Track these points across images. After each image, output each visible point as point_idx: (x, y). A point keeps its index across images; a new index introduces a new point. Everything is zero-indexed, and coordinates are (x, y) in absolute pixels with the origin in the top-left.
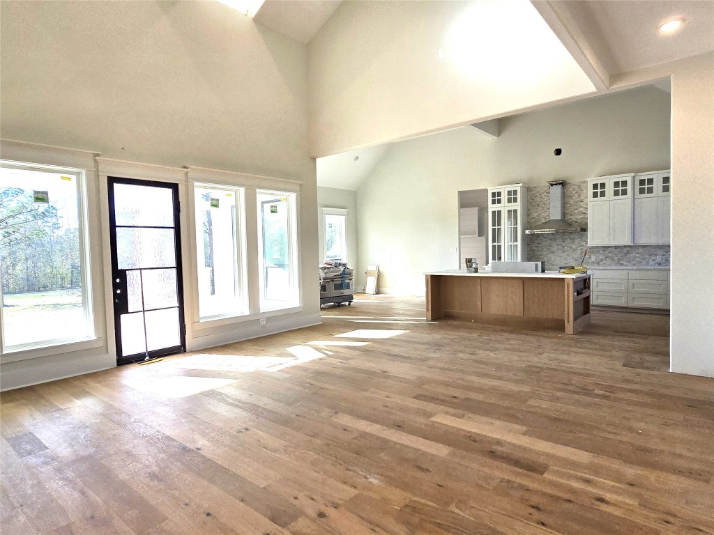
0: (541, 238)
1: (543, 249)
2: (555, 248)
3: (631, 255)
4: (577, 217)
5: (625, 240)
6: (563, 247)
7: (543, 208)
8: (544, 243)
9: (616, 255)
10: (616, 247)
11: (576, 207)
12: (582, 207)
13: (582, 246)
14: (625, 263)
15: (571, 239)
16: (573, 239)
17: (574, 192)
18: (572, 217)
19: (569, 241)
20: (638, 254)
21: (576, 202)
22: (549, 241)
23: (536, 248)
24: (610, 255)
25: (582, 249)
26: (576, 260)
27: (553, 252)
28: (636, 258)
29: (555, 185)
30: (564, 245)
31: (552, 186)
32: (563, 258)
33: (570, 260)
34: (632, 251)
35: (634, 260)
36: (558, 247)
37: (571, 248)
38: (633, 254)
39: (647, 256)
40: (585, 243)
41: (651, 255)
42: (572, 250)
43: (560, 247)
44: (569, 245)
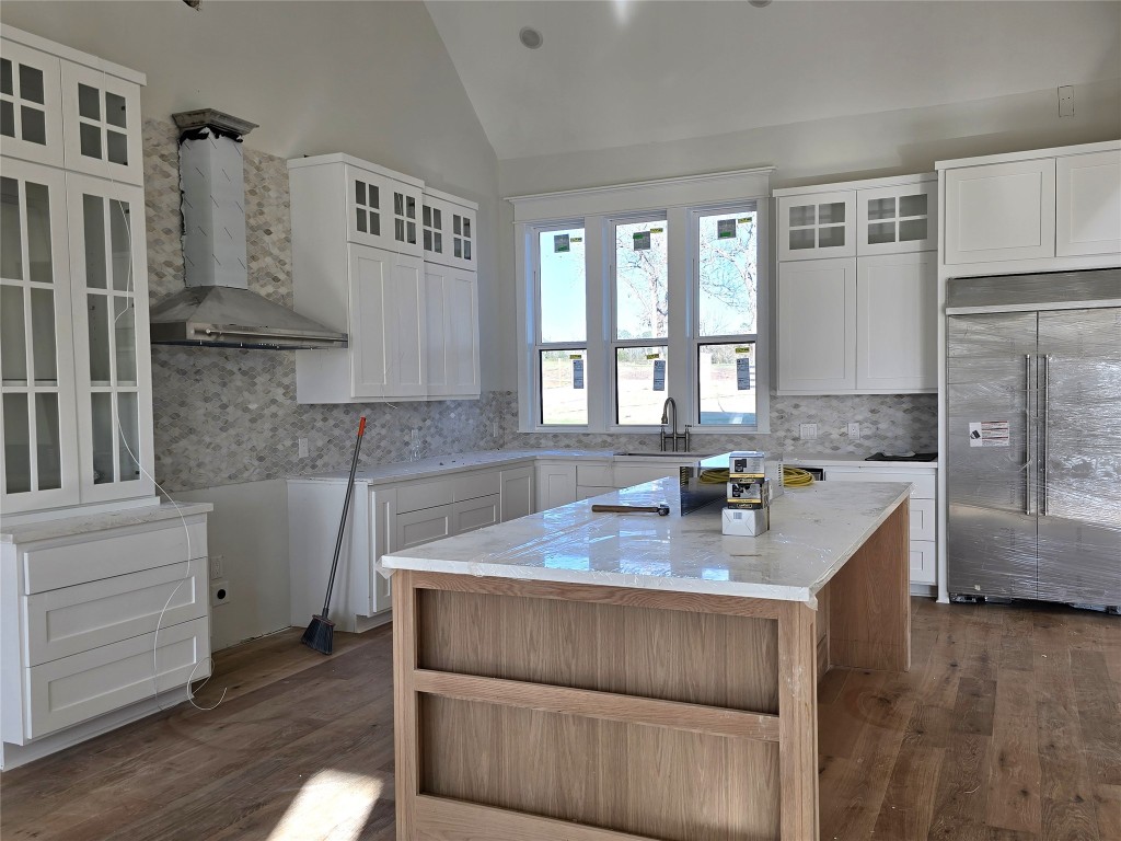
6: (224, 407)
12: (270, 254)
15: (245, 373)
16: (250, 376)
25: (274, 415)
26: (261, 459)
27: (192, 431)
28: (380, 440)
29: (225, 134)
30: (225, 400)
31: (217, 137)
32: (224, 451)
33: (246, 461)
34: (375, 420)
35: (378, 447)
36: (209, 406)
37: (246, 410)
38: (377, 430)
39: (398, 433)
40: (281, 391)
41: (402, 431)
42: (248, 416)
43: (213, 407)
44: (240, 400)
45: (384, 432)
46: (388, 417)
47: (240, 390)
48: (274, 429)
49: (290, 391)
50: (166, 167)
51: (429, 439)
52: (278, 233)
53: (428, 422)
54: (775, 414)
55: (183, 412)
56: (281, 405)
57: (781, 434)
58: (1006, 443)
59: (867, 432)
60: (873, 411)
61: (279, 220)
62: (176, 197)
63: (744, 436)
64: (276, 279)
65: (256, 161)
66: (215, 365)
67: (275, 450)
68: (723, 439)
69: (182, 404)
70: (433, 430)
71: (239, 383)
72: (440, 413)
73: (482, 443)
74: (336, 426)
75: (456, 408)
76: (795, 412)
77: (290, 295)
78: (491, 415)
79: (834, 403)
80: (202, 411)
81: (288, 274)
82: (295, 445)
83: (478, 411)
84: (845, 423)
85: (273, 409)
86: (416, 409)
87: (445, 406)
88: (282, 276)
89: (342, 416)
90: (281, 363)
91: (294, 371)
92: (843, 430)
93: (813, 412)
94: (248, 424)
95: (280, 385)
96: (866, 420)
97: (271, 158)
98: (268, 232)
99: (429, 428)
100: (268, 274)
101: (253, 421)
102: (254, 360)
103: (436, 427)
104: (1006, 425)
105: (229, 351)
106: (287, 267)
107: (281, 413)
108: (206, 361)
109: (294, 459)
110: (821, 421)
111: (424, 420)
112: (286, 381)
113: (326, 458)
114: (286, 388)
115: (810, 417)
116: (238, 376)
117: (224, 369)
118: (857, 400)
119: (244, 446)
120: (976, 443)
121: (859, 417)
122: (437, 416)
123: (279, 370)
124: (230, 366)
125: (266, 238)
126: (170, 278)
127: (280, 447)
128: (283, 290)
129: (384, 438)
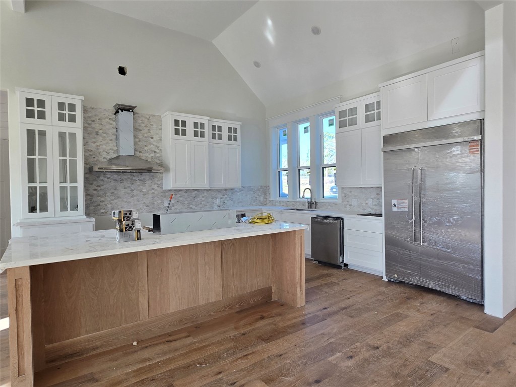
0: (101, 178)
1: (105, 193)
2: (122, 192)
3: (198, 199)
4: (147, 155)
5: (204, 184)
6: (132, 190)
7: (104, 138)
8: (107, 186)
9: (186, 198)
10: (187, 191)
11: (145, 143)
12: (153, 144)
13: (153, 189)
14: (194, 207)
15: (141, 180)
16: (143, 181)
17: (143, 125)
18: (141, 154)
19: (138, 183)
20: (203, 197)
21: (146, 137)
22: (113, 183)
23: (95, 192)
24: (181, 199)
25: (154, 193)
26: (147, 206)
27: (119, 197)
28: (202, 201)
29: (125, 110)
30: (132, 188)
31: (122, 111)
32: (132, 204)
33: (141, 207)
34: (199, 195)
35: (201, 204)
36: (126, 190)
37: (141, 191)
38: (200, 198)
39: (210, 200)
40: (156, 186)
41: (213, 199)
42: (142, 193)
43: (128, 190)
44: (139, 188)
45: (203, 199)
46: (205, 194)
47: (139, 186)
48: (153, 197)
49: (161, 186)
50: (111, 122)
51: (226, 202)
52: (156, 138)
53: (226, 196)
54: (343, 195)
55: (116, 192)
56: (156, 190)
57: (345, 203)
58: (407, 210)
59: (375, 203)
60: (377, 194)
61: (157, 134)
62: (115, 130)
63: (333, 203)
64: (155, 152)
65: (148, 117)
66: (129, 178)
67: (154, 204)
68: (327, 204)
69: (116, 189)
70: (228, 199)
71: (138, 184)
72: (232, 193)
73: (254, 204)
74: (180, 197)
75: (240, 191)
76: (350, 194)
77: (161, 156)
78: (260, 194)
79: (363, 190)
80: (123, 192)
81: (160, 150)
82: (162, 202)
83: (252, 192)
84: (367, 199)
85: (153, 191)
86: (219, 192)
87: (235, 190)
88: (157, 151)
89: (184, 194)
90: (156, 177)
91: (162, 180)
92: (367, 202)
93: (356, 194)
94: (142, 196)
95: (156, 184)
96: (375, 198)
97: (154, 116)
98: (152, 138)
99: (226, 198)
100: (152, 151)
101: (144, 195)
102: (146, 176)
103: (230, 198)
104: (406, 201)
105: (134, 174)
106: (160, 148)
107: (156, 192)
108: (125, 177)
109: (162, 207)
110: (359, 198)
111: (224, 195)
112: (158, 183)
113: (176, 207)
114: (158, 185)
115: (355, 196)
116: (139, 181)
117: (132, 179)
118: (372, 189)
119: (140, 202)
120: (395, 209)
121: (372, 197)
122: (230, 194)
123: (155, 180)
124: (134, 178)
125: (151, 140)
126: (112, 153)
127: (155, 203)
128: (158, 155)
129: (204, 201)
